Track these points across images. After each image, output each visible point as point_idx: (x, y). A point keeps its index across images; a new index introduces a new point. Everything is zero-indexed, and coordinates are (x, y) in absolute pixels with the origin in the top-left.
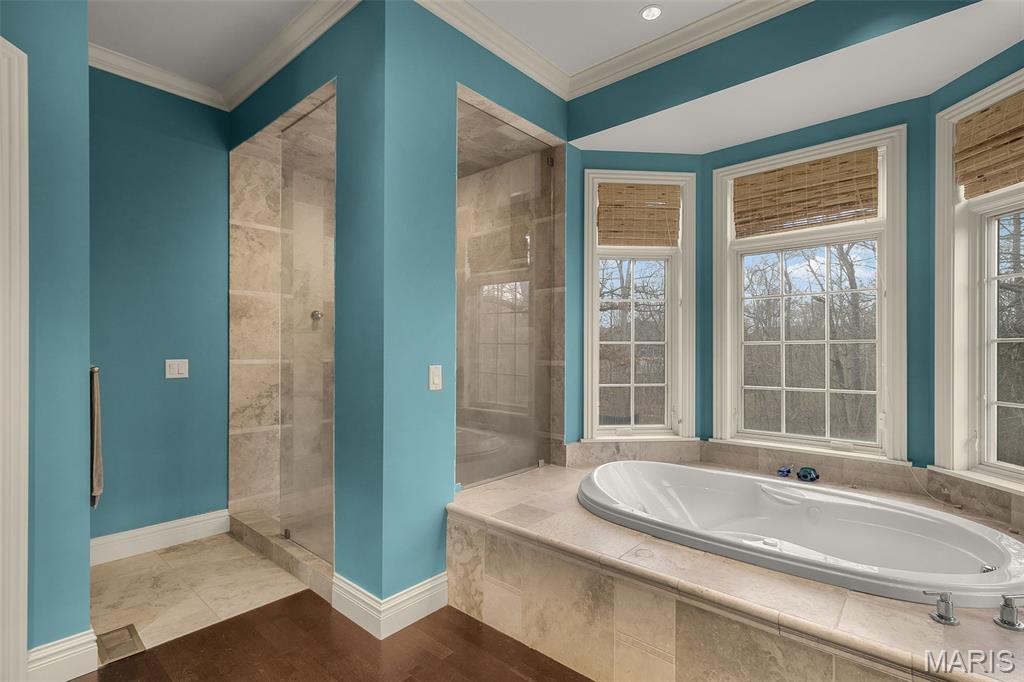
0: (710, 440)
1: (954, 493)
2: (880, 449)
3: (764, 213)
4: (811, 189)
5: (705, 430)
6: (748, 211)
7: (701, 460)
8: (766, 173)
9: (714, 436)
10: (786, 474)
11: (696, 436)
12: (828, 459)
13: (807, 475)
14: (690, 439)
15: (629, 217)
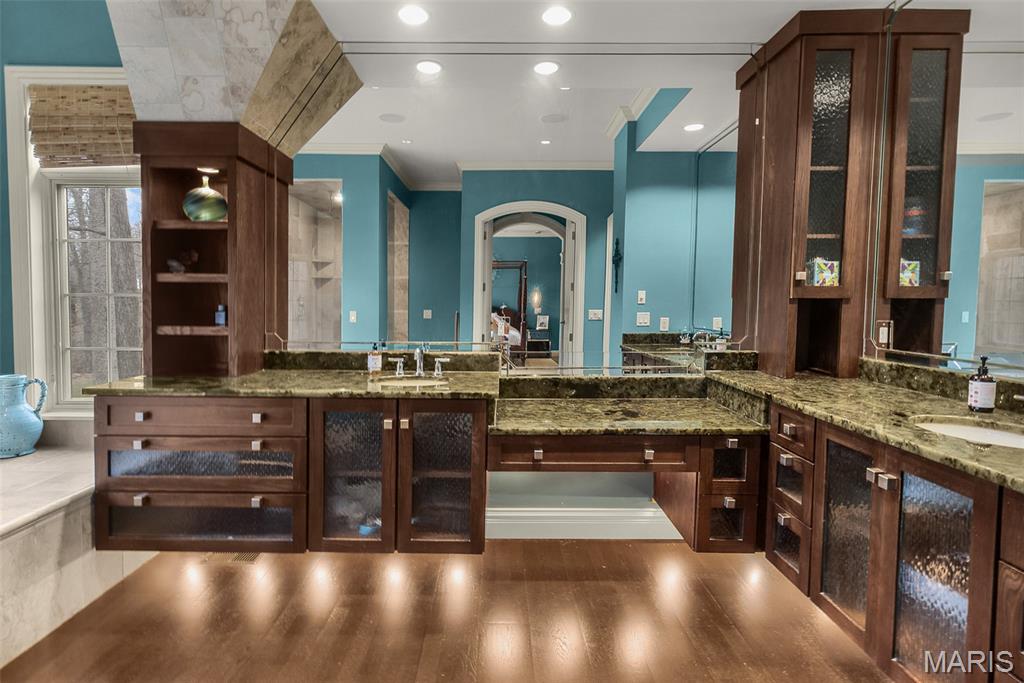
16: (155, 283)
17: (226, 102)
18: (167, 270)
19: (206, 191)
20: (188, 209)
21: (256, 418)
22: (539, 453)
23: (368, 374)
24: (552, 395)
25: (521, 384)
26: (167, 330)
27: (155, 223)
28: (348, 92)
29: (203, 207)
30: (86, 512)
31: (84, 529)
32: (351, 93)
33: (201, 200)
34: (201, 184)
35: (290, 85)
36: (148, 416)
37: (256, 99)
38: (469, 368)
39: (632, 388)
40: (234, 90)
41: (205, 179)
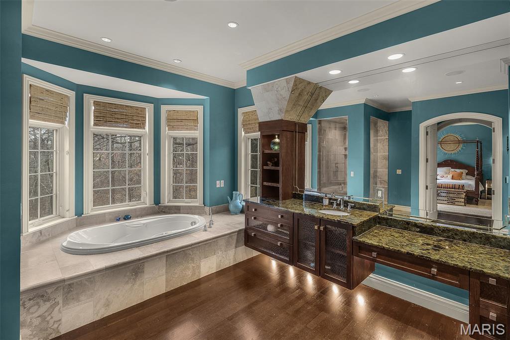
0: (83, 215)
1: (166, 210)
2: (144, 203)
3: (108, 119)
4: (126, 115)
5: (79, 211)
6: (101, 117)
7: (76, 226)
8: (109, 103)
9: (84, 213)
10: (118, 220)
11: (76, 215)
12: (131, 210)
13: (127, 218)
14: (73, 218)
15: (47, 107)
16: (263, 169)
17: (279, 114)
18: (267, 165)
19: (277, 140)
20: (272, 146)
21: (280, 217)
22: (374, 254)
23: (323, 205)
24: (406, 229)
25: (389, 220)
26: (265, 183)
27: (263, 151)
28: (326, 96)
29: (276, 145)
30: (243, 234)
31: (242, 239)
32: (327, 96)
33: (275, 144)
34: (275, 138)
35: (299, 103)
36: (256, 210)
37: (287, 111)
38: (364, 209)
39: (456, 234)
40: (280, 110)
41: (277, 136)
